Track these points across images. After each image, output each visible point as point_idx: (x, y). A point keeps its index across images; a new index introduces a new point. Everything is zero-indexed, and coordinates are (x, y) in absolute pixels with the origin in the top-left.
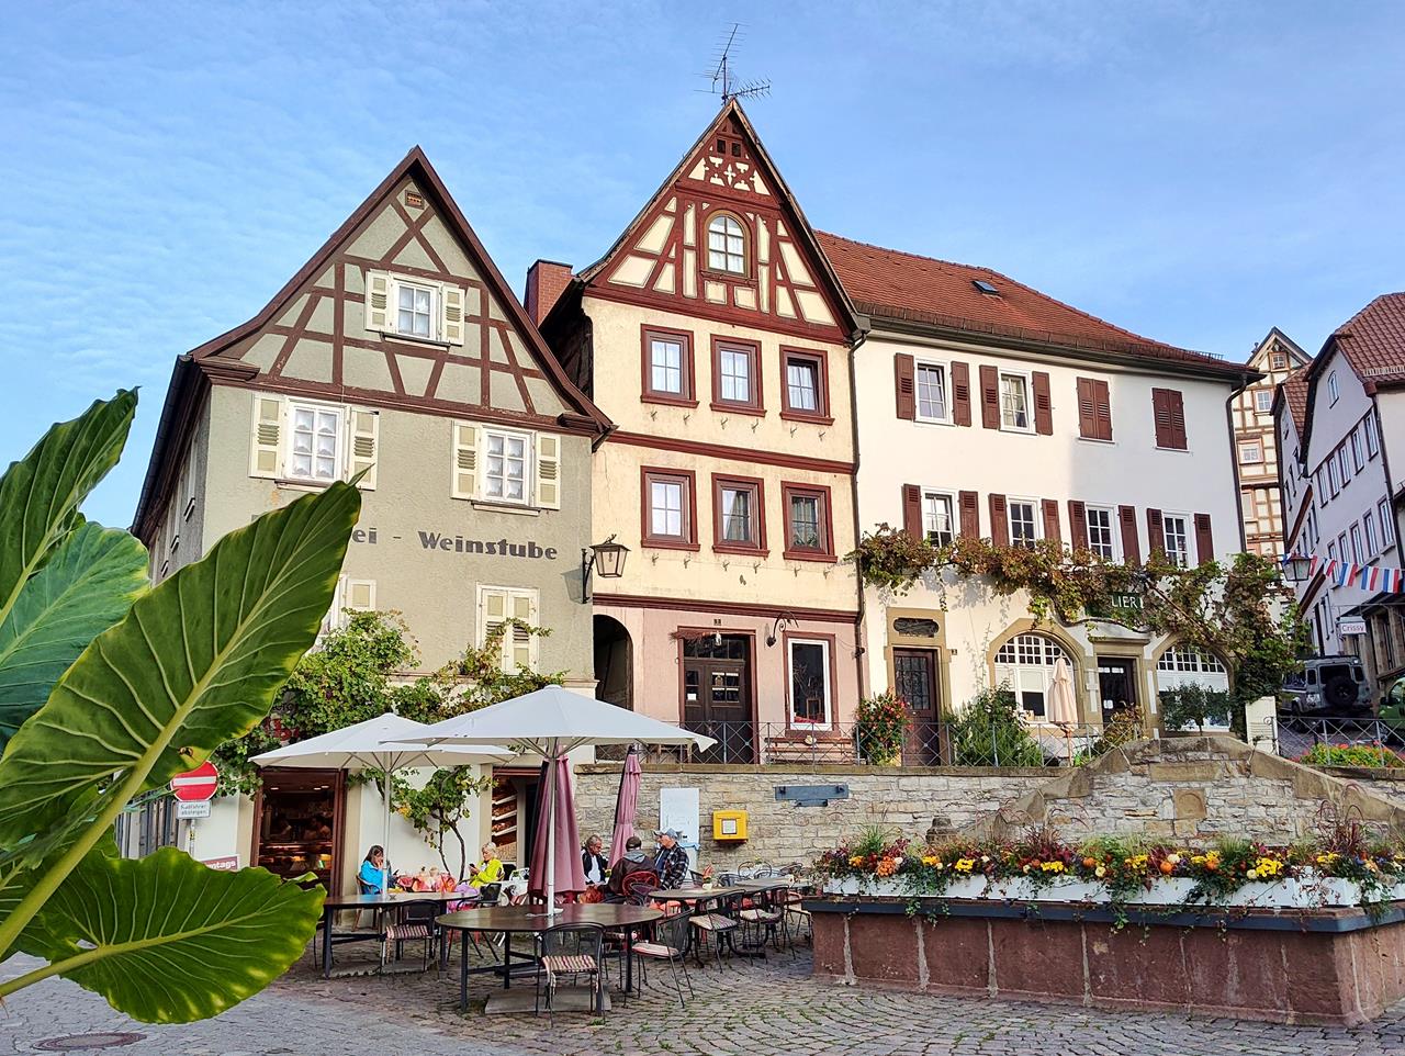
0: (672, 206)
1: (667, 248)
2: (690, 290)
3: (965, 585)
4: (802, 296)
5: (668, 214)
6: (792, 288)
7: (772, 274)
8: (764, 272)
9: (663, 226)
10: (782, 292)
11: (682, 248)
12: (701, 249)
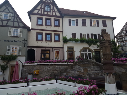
0: (41, 4)
1: (40, 9)
2: (43, 13)
4: (56, 13)
5: (41, 5)
6: (55, 12)
7: (53, 11)
8: (52, 11)
9: (40, 6)
10: (54, 13)
11: (42, 9)
12: (44, 9)
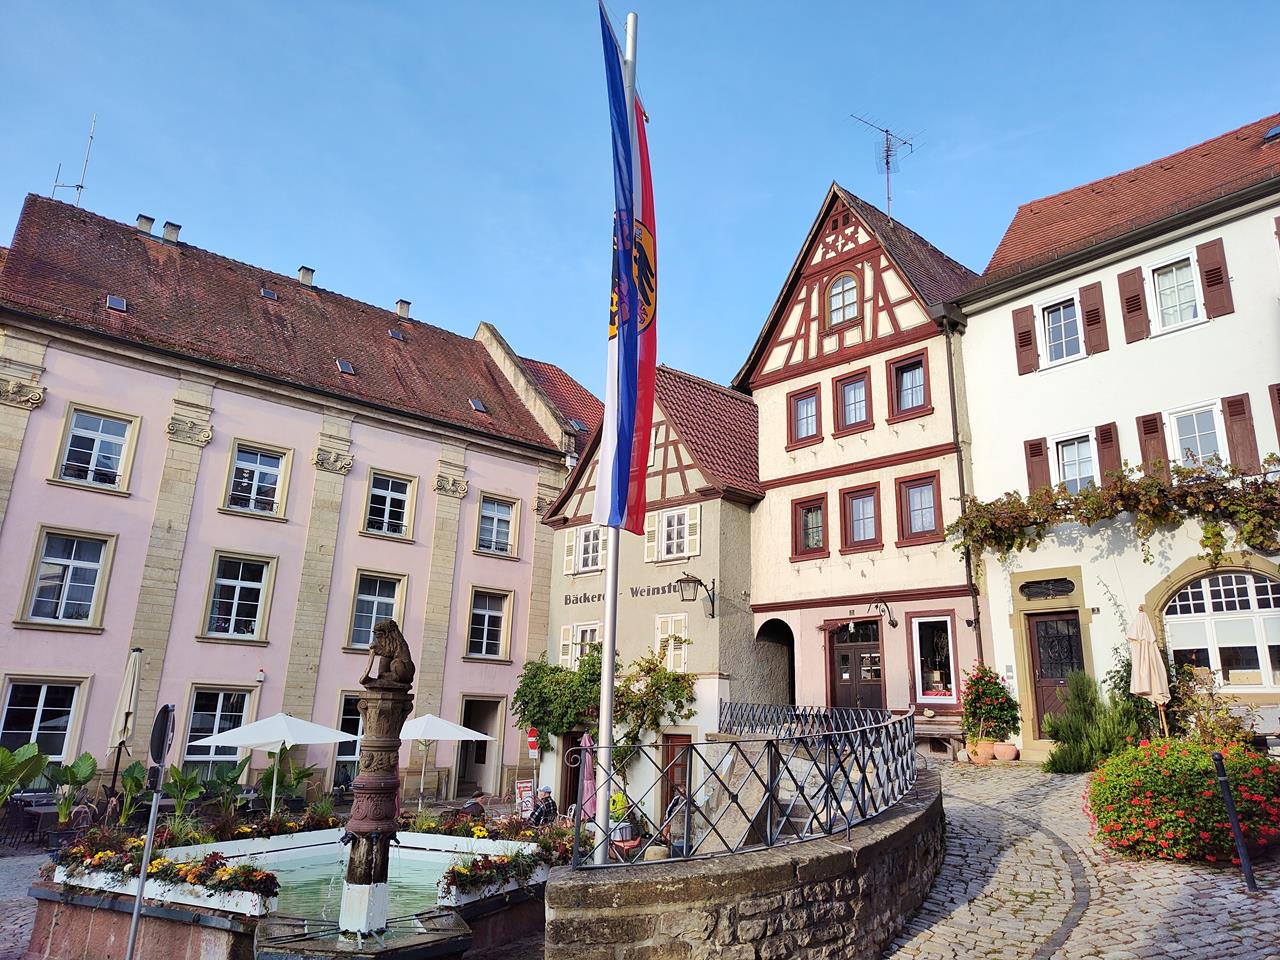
0: (802, 294)
1: (799, 328)
2: (813, 351)
3: (1110, 532)
4: (899, 311)
5: (800, 302)
6: (891, 309)
7: (875, 306)
8: (869, 308)
9: (797, 311)
10: (883, 316)
11: (809, 322)
12: (823, 315)
